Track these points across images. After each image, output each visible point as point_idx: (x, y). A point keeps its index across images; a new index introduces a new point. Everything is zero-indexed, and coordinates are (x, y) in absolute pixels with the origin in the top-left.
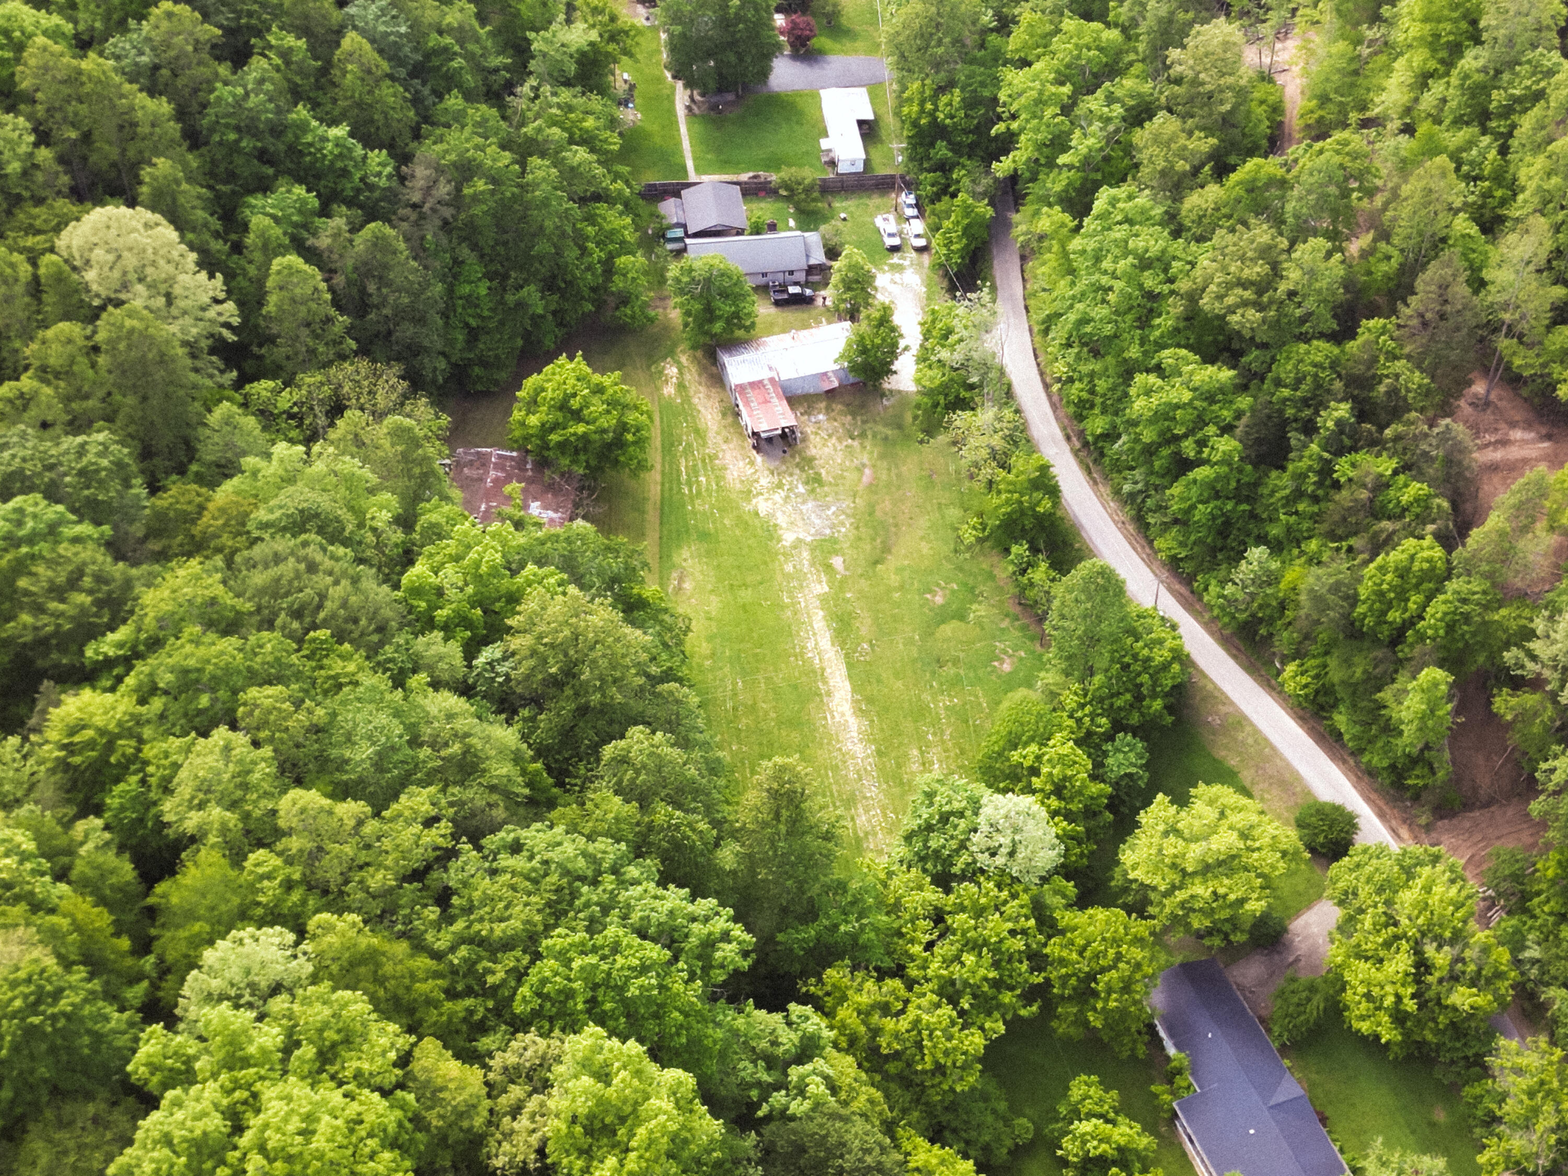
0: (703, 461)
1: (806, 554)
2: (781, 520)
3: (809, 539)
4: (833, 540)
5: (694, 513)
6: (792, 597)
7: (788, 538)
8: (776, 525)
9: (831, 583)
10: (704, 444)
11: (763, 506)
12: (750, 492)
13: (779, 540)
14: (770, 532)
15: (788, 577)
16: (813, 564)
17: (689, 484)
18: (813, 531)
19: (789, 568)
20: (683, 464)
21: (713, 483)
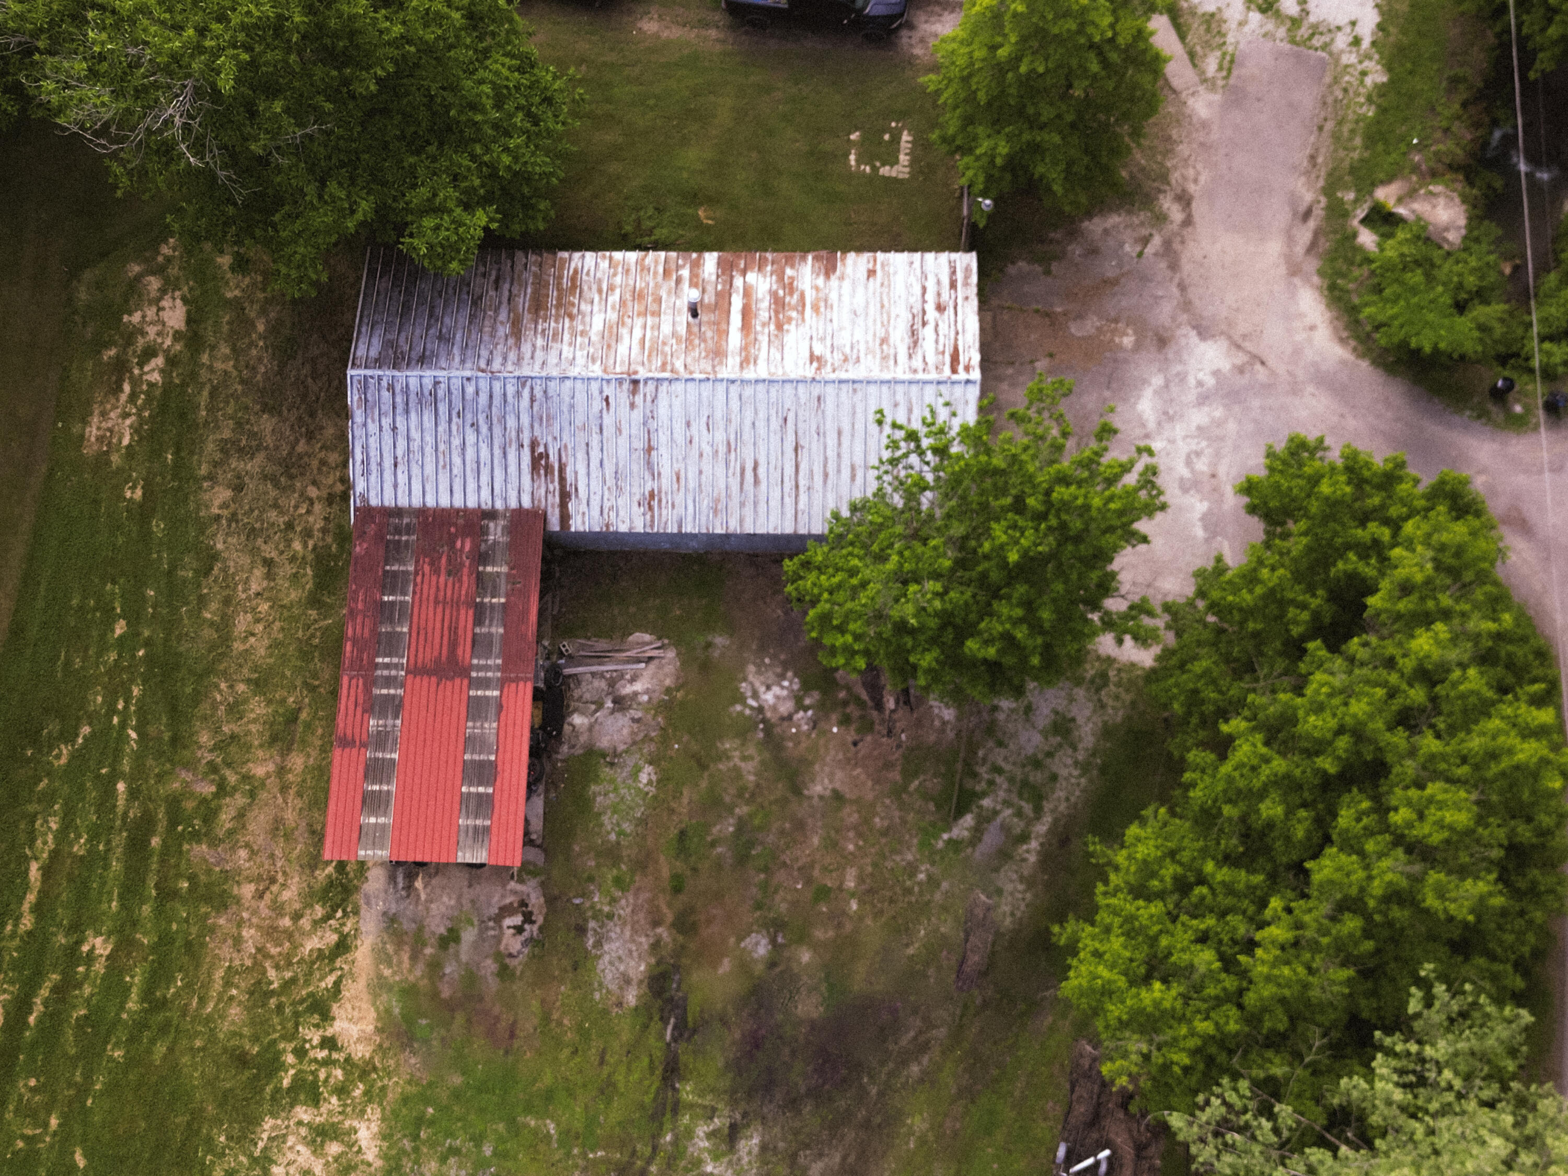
20: (46, 844)
21: (136, 979)
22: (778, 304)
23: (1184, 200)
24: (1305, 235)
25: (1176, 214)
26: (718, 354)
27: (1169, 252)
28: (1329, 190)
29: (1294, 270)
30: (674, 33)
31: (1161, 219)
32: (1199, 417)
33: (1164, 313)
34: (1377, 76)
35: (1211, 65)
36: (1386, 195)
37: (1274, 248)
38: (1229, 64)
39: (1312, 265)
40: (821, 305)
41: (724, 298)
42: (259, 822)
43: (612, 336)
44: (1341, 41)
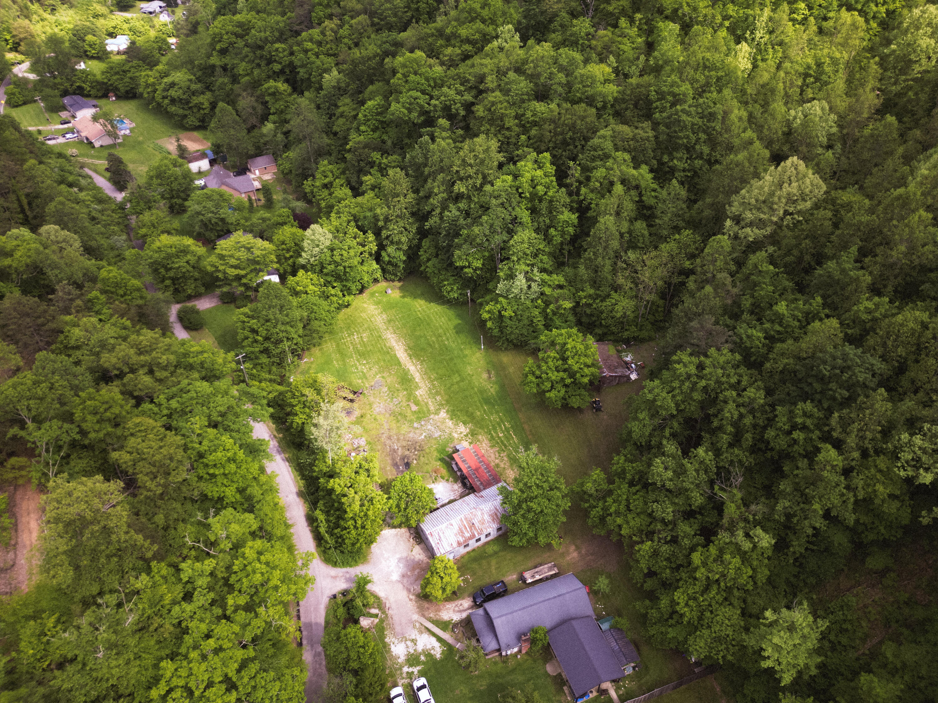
0: (505, 446)
1: (432, 408)
2: (450, 423)
3: (432, 416)
4: (419, 419)
5: (497, 412)
6: (433, 385)
7: (443, 414)
8: (452, 419)
9: (415, 397)
10: (508, 456)
11: (463, 429)
12: (472, 435)
13: (447, 412)
14: (453, 415)
15: (438, 393)
16: (427, 404)
17: (507, 430)
18: (431, 421)
19: (438, 398)
20: (515, 440)
21: (494, 435)
22: (462, 532)
23: (411, 600)
24: (387, 605)
25: (411, 597)
26: (466, 519)
27: (409, 590)
28: (387, 615)
29: (386, 599)
30: (510, 578)
31: (413, 595)
32: (391, 568)
33: (405, 580)
34: (387, 640)
35: (417, 625)
36: (377, 620)
37: (392, 599)
38: (414, 627)
39: (384, 601)
40: (456, 535)
41: (471, 530)
42: (493, 456)
43: (482, 514)
44: (396, 641)
